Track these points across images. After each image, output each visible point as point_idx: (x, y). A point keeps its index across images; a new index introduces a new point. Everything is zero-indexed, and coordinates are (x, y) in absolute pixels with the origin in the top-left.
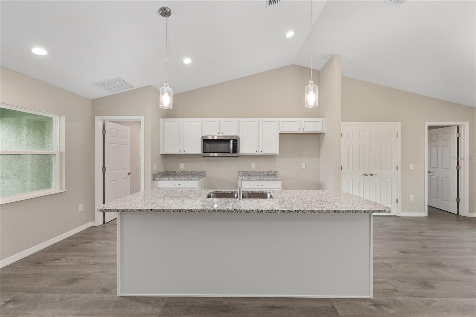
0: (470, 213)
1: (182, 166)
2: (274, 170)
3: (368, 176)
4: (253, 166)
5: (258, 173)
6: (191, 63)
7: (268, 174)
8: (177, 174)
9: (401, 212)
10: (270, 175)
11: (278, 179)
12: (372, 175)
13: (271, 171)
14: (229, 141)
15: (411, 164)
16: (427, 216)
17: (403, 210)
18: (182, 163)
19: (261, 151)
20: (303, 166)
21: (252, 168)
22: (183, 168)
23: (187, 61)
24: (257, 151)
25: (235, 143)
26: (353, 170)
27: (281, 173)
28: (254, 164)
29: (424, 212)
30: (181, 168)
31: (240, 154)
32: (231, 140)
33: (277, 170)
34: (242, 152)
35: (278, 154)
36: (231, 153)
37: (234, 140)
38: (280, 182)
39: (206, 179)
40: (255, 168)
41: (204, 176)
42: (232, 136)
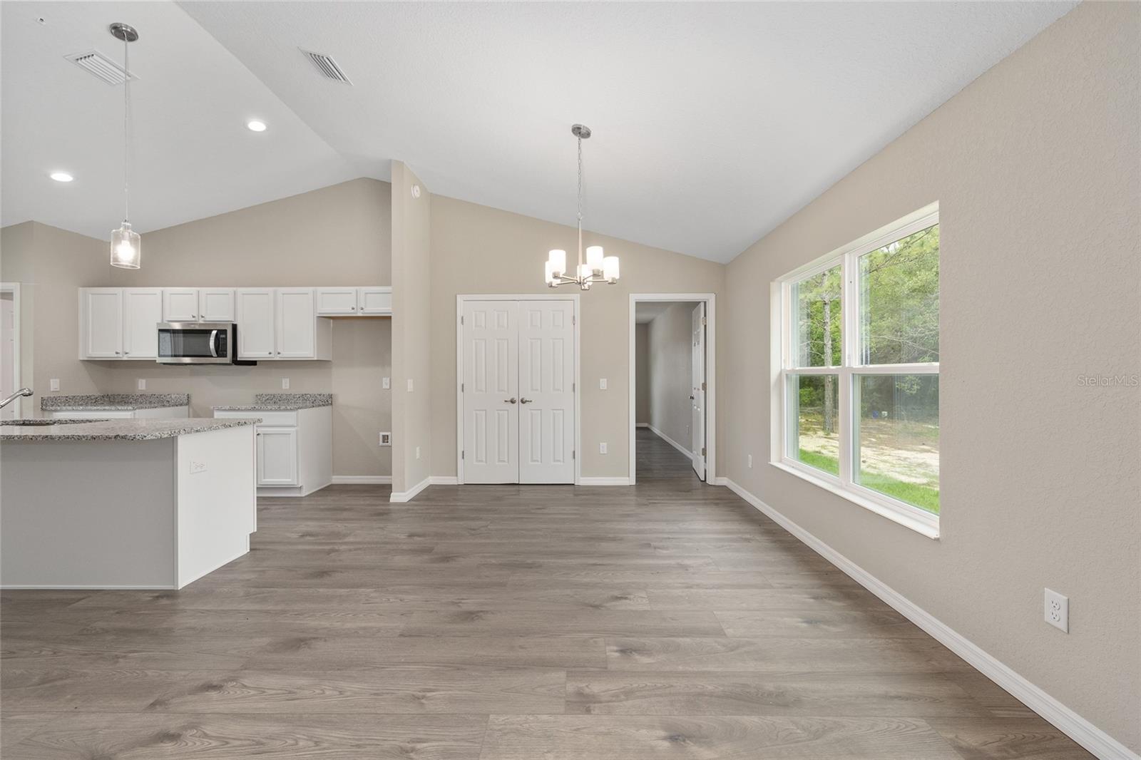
0: (719, 478)
1: (142, 385)
2: (326, 391)
3: (516, 404)
4: (285, 384)
5: (294, 398)
7: (315, 400)
8: (130, 401)
9: (582, 476)
10: (318, 403)
12: (523, 402)
13: (320, 395)
15: (601, 380)
16: (634, 483)
17: (586, 472)
18: (141, 378)
19: (280, 354)
20: (386, 383)
21: (284, 387)
22: (144, 388)
24: (270, 354)
25: (222, 336)
26: (486, 391)
27: (343, 398)
28: (288, 380)
29: (629, 476)
30: (140, 388)
31: (238, 359)
32: (212, 330)
33: (333, 392)
34: (243, 354)
35: (316, 359)
36: (212, 356)
37: (218, 330)
38: (294, 413)
39: (191, 410)
40: (288, 387)
41: (186, 405)
42: (215, 324)
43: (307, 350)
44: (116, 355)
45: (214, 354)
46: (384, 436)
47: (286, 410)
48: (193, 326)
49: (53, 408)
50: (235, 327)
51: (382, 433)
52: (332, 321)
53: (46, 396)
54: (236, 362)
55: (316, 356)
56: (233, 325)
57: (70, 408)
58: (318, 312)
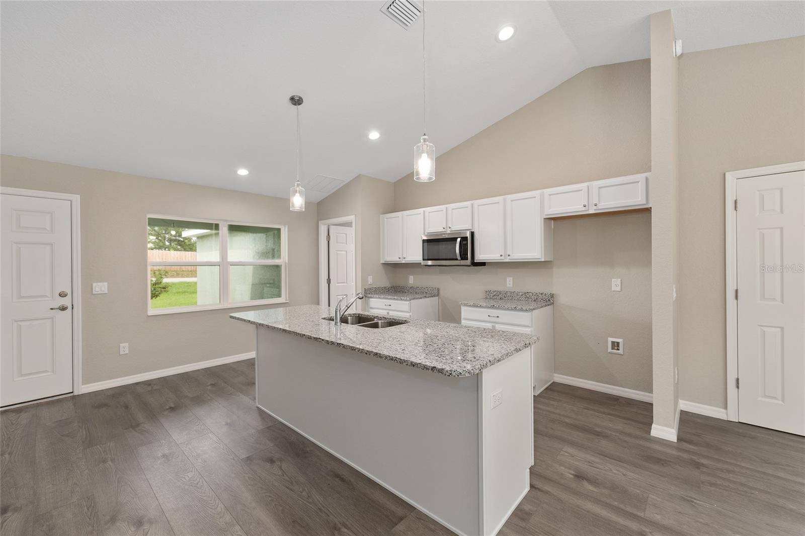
1: (411, 280)
2: (548, 291)
4: (509, 283)
5: (517, 295)
6: (380, 137)
7: (537, 299)
8: (405, 291)
10: (541, 301)
11: (524, 308)
13: (542, 294)
14: (455, 239)
18: (411, 275)
19: (509, 256)
20: (616, 285)
21: (508, 285)
22: (412, 282)
23: (374, 135)
24: (501, 256)
25: (464, 242)
27: (564, 298)
28: (511, 279)
30: (410, 282)
31: (475, 261)
32: (457, 238)
33: (554, 291)
34: (479, 257)
35: (543, 260)
36: (457, 259)
37: (462, 238)
38: (528, 314)
39: (440, 300)
40: (512, 286)
41: (437, 296)
42: (459, 232)
43: (535, 251)
44: (399, 260)
45: (459, 258)
46: (613, 343)
47: (522, 310)
48: (444, 235)
49: (369, 296)
50: (472, 234)
51: (611, 339)
52: (553, 221)
53: (366, 287)
54: (475, 264)
55: (543, 256)
56: (472, 232)
57: (377, 296)
58: (546, 213)
